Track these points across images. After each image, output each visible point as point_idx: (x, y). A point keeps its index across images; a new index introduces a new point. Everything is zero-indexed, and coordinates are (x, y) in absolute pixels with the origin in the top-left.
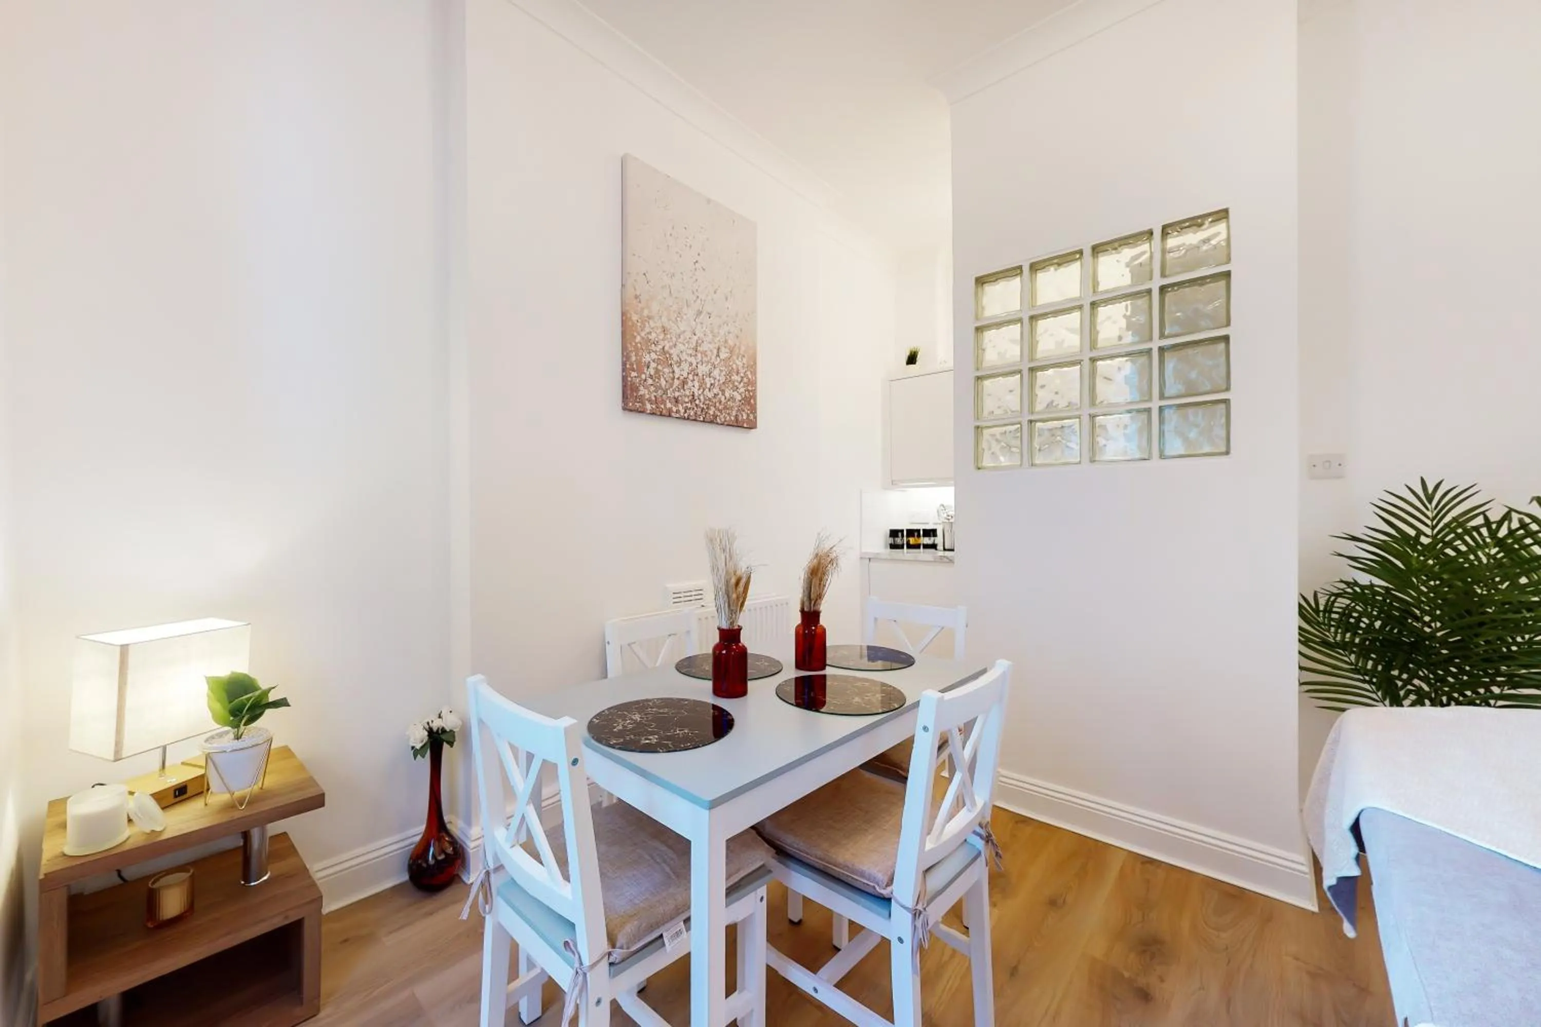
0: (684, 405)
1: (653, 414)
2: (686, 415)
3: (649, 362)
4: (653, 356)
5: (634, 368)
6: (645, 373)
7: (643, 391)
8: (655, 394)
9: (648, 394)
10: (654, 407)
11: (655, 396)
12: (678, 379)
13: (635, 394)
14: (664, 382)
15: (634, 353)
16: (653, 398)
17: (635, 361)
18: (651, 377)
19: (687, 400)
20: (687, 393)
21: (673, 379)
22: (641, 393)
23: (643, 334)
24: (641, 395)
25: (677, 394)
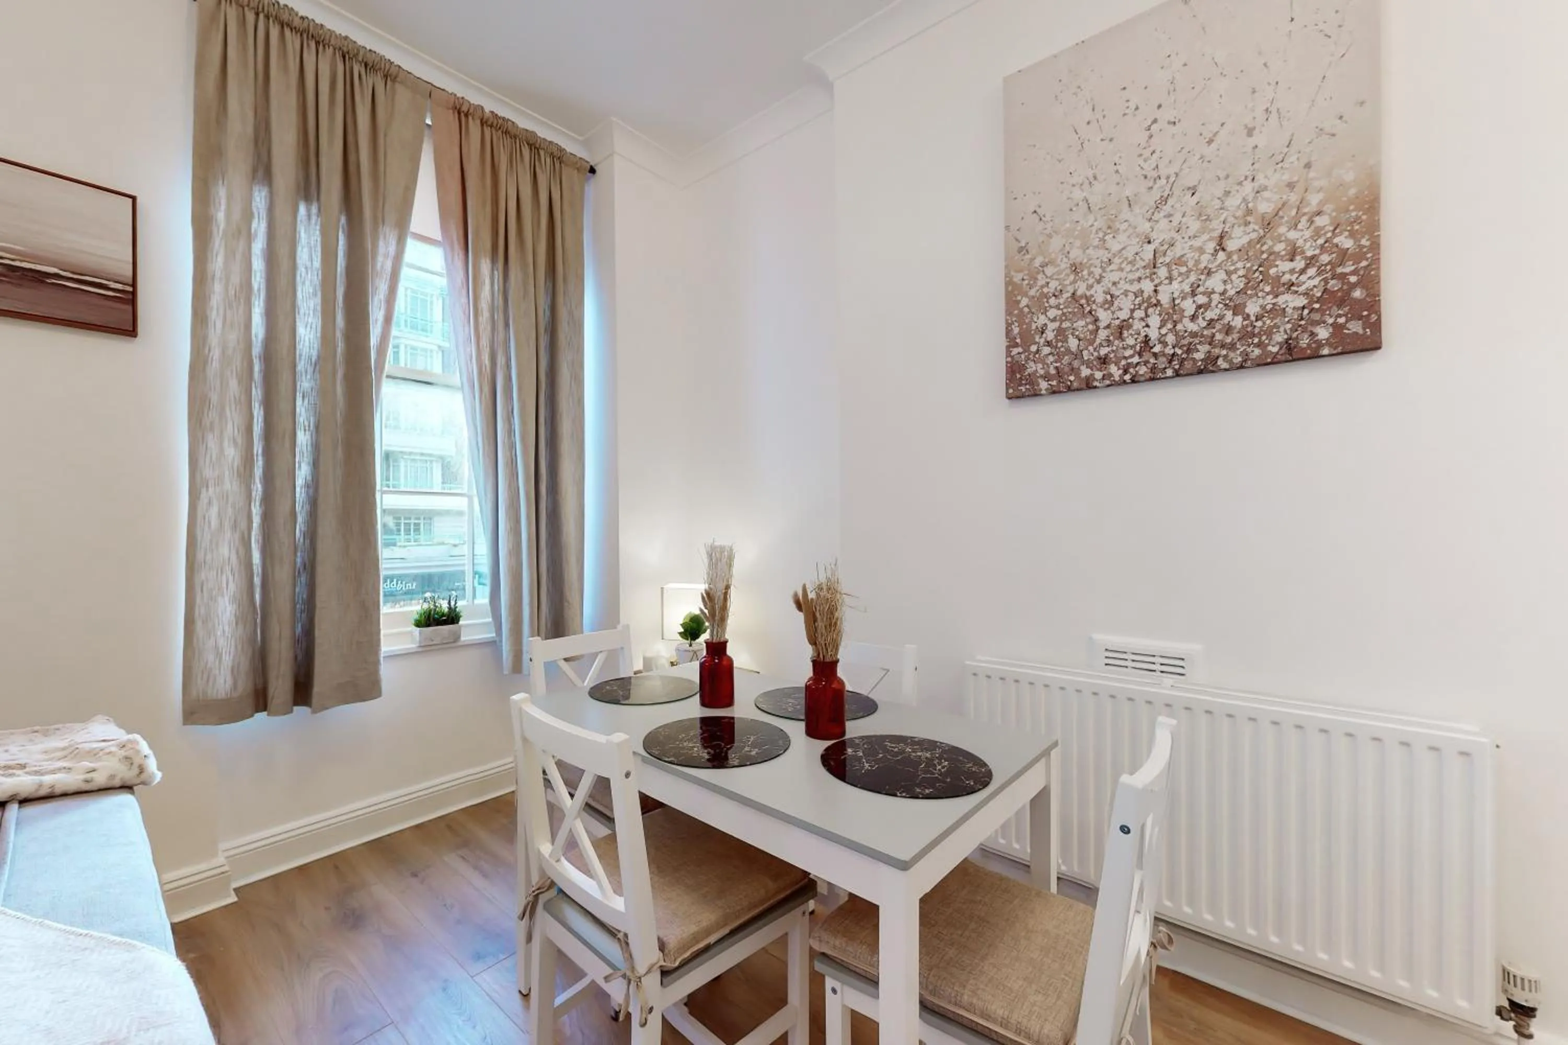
0: (1123, 362)
1: (1053, 392)
2: (1127, 377)
3: (1045, 325)
4: (1052, 313)
5: (1017, 343)
6: (1036, 343)
7: (1032, 367)
8: (1058, 365)
9: (1043, 368)
10: (1054, 383)
11: (1057, 368)
12: (1108, 327)
13: (1018, 376)
14: (1076, 341)
15: (1016, 324)
16: (1053, 371)
17: (1018, 333)
18: (1048, 343)
19: (1128, 353)
20: (1131, 341)
21: (1098, 329)
22: (1029, 371)
23: (1032, 292)
24: (1029, 375)
25: (1103, 351)
